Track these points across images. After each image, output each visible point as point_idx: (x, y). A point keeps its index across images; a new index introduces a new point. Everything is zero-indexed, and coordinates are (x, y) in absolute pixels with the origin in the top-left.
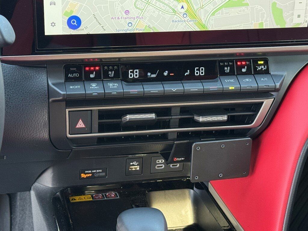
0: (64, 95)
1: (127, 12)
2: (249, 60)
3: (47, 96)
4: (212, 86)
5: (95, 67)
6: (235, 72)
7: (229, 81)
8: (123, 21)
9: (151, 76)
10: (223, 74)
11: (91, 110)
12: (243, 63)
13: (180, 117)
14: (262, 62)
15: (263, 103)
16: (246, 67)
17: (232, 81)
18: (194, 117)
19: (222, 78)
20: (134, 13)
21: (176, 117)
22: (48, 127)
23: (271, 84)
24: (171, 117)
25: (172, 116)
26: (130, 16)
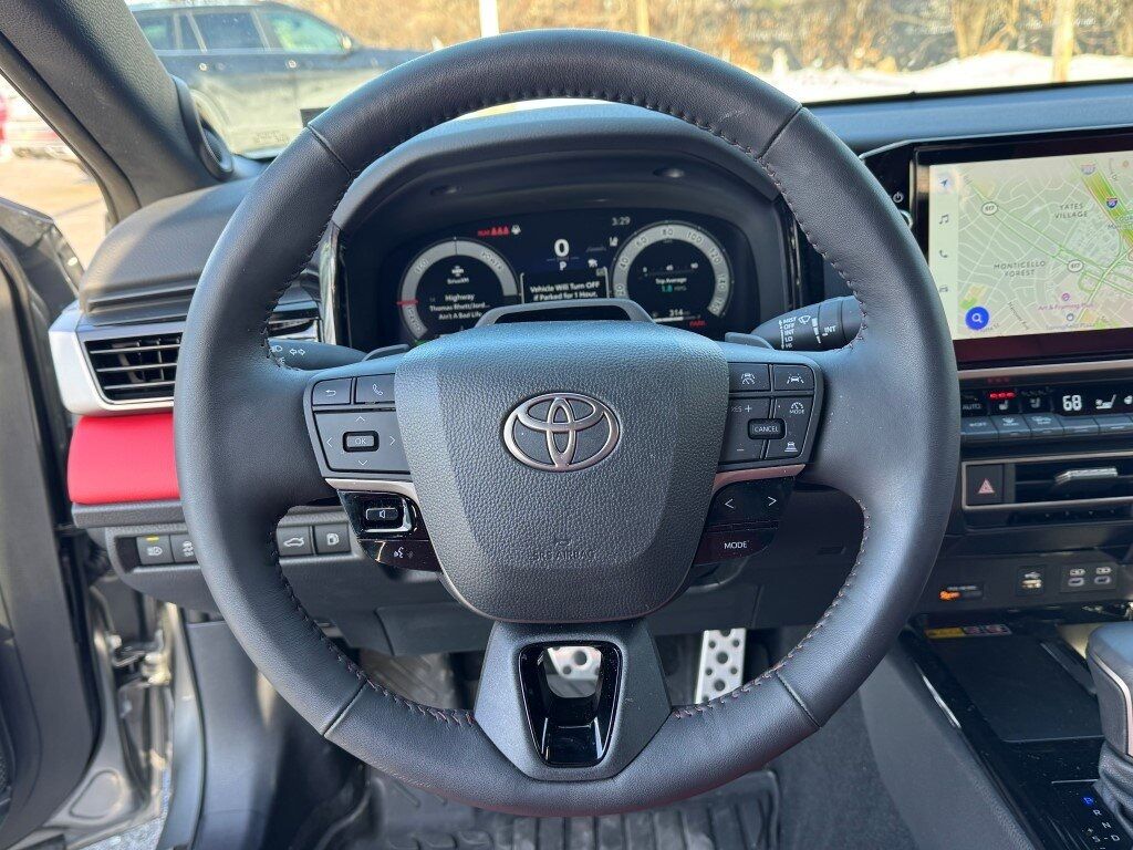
1: (1066, 297)
5: (1006, 392)
8: (1057, 312)
9: (1102, 406)
11: (1003, 464)
20: (1078, 297)
26: (1071, 302)
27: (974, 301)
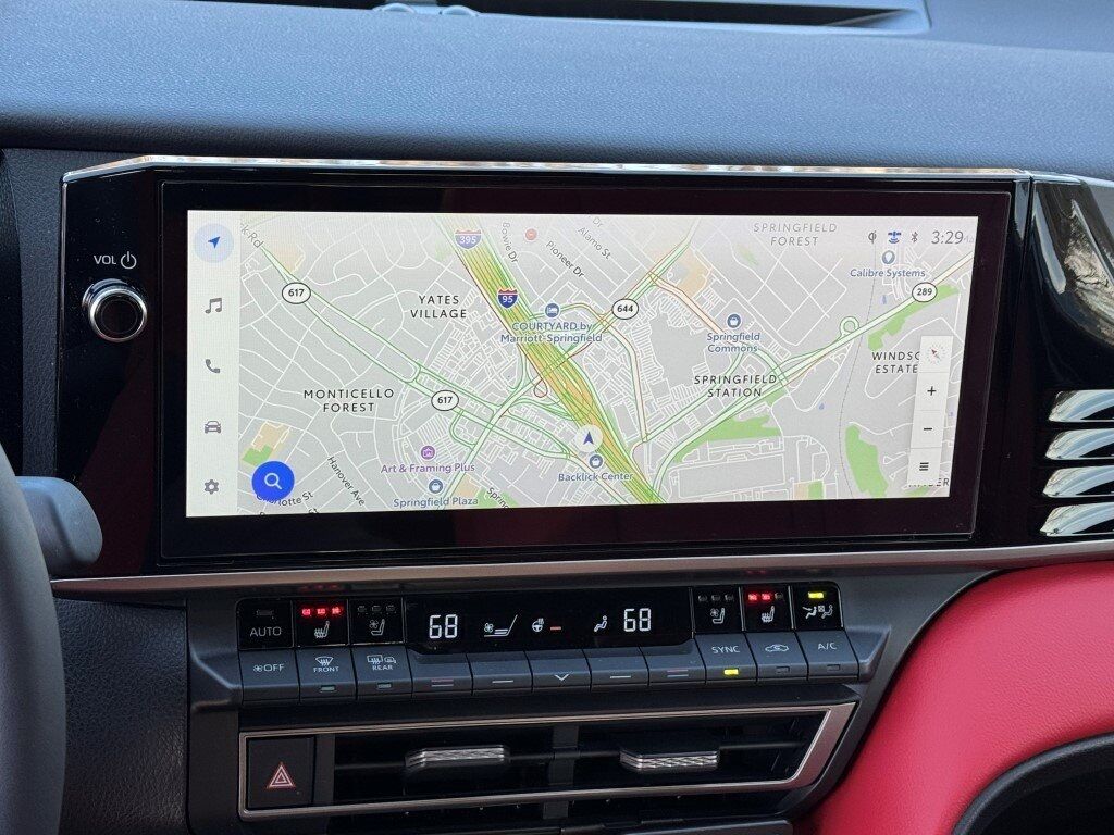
0: (235, 691)
1: (428, 452)
2: (782, 589)
3: (185, 696)
4: (675, 667)
5: (329, 606)
6: (743, 624)
7: (724, 650)
8: (415, 476)
9: (493, 633)
10: (707, 628)
11: (315, 736)
12: (766, 597)
13: (578, 755)
14: (820, 595)
15: (822, 714)
16: (773, 610)
17: (733, 650)
18: (619, 756)
19: (701, 639)
20: (447, 454)
21: (566, 757)
22: (182, 785)
23: (848, 662)
24: (551, 756)
25: (555, 751)
26: (436, 461)
27: (268, 450)
